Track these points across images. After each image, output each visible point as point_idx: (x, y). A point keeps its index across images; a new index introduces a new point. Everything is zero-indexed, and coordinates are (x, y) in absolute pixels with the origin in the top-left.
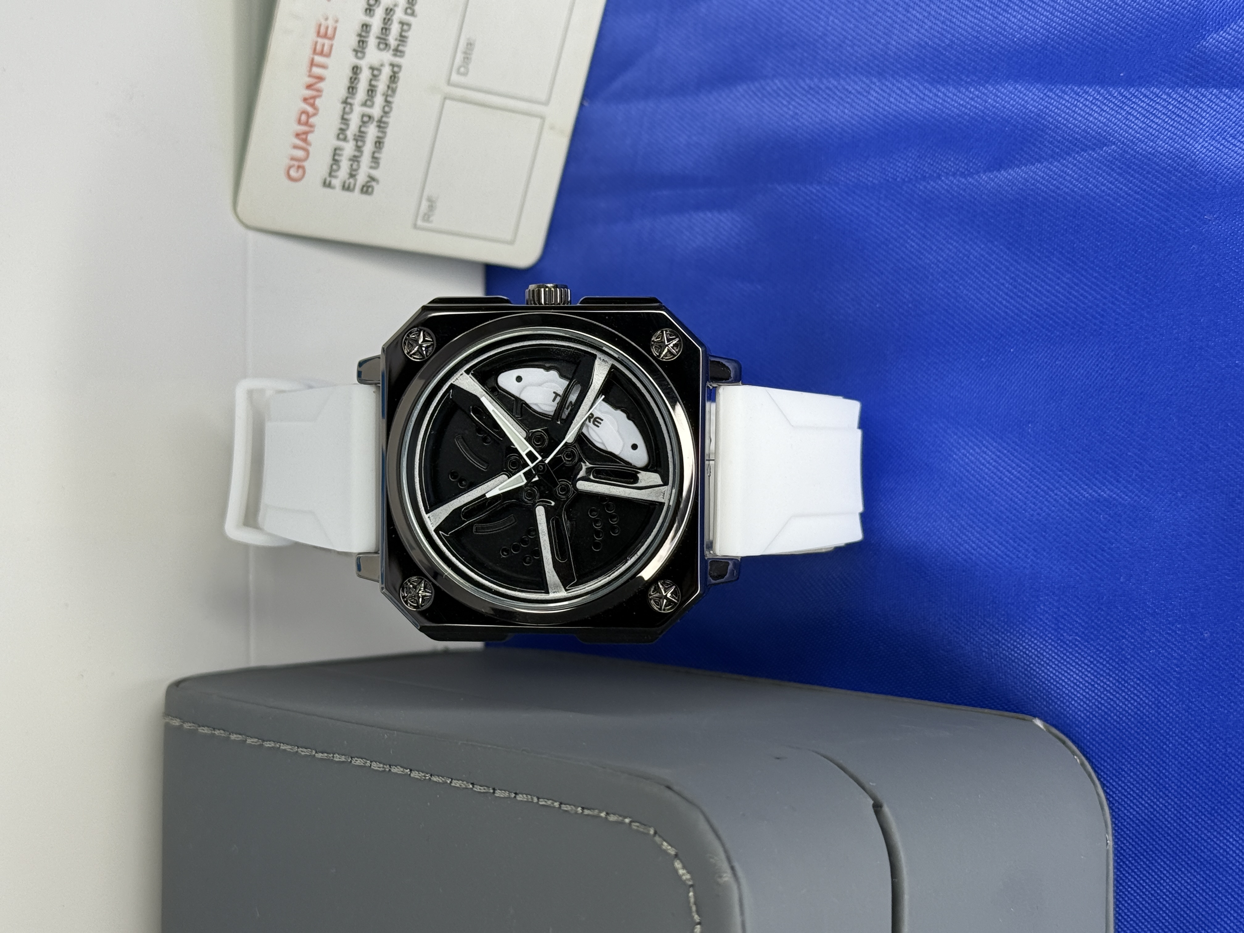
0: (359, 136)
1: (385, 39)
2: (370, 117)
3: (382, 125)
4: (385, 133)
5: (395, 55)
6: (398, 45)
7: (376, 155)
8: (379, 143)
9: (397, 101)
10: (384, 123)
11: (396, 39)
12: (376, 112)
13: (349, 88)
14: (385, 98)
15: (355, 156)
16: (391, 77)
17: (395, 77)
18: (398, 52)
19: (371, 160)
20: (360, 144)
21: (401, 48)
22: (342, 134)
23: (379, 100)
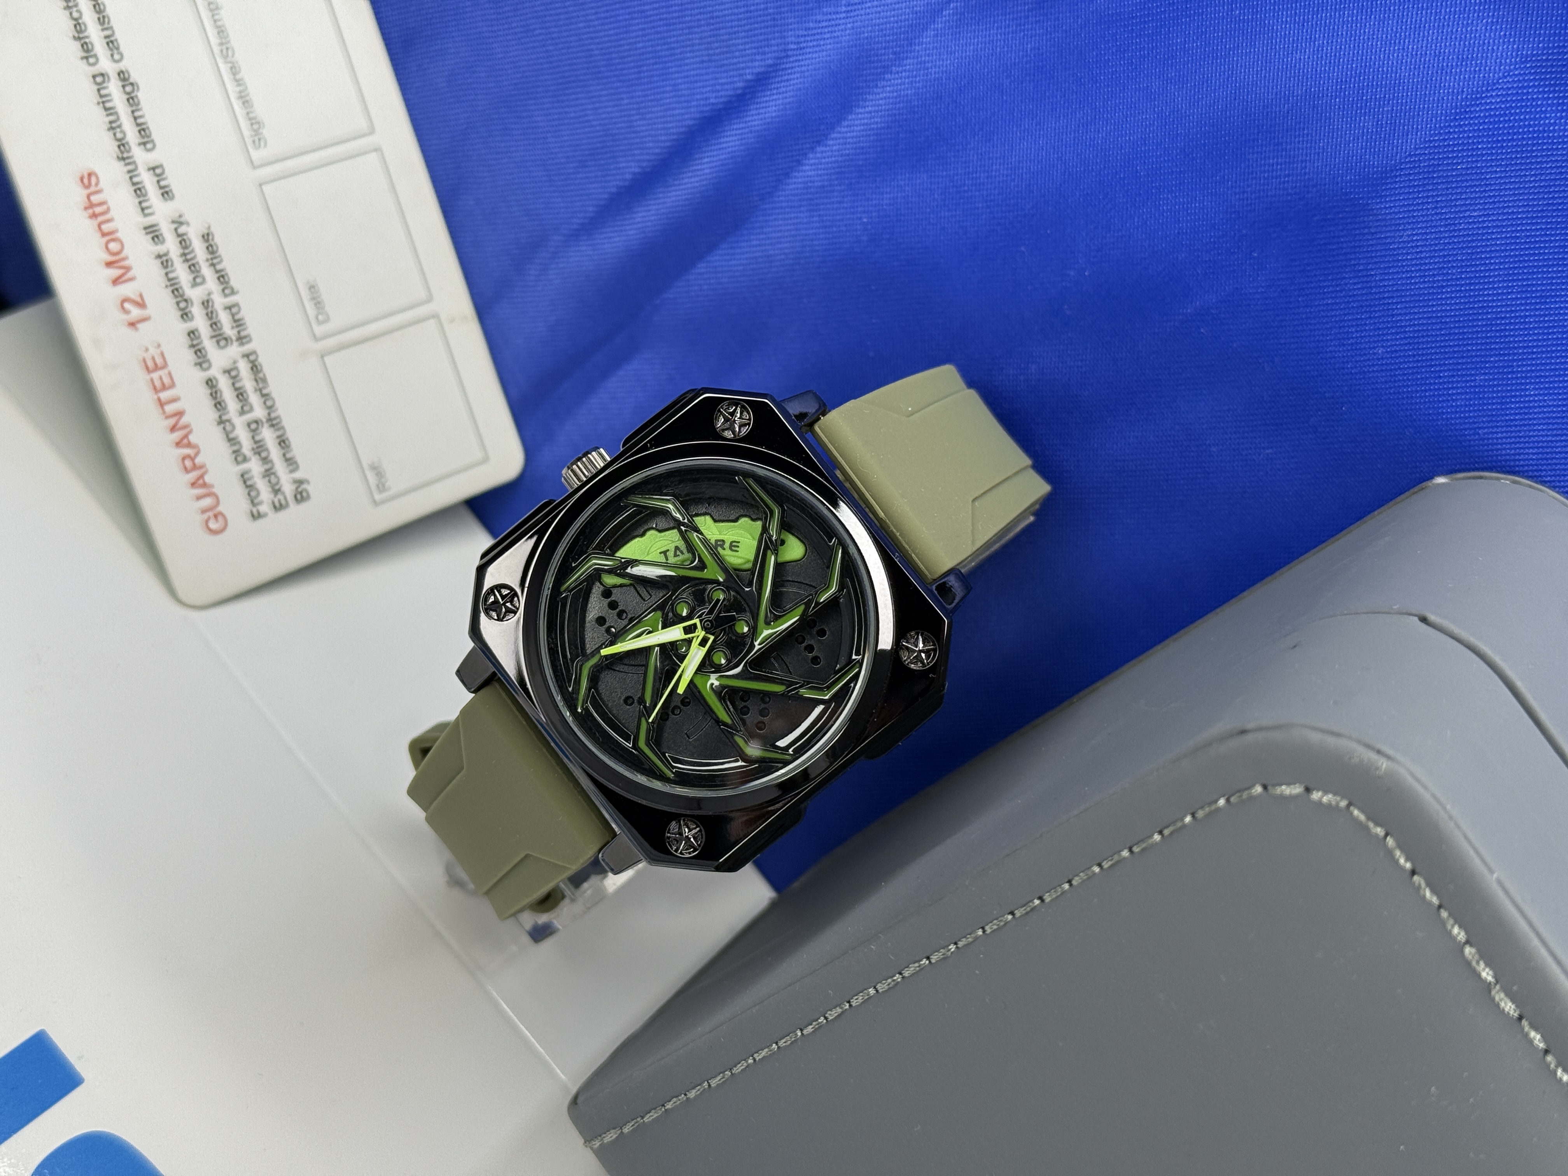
0: (258, 448)
1: (220, 335)
2: (256, 422)
3: (274, 422)
4: (283, 428)
5: (242, 344)
6: (239, 332)
7: (288, 456)
8: (283, 442)
9: (273, 388)
10: (275, 419)
11: (233, 328)
12: (259, 412)
13: (215, 405)
14: (258, 393)
15: (267, 471)
16: (252, 369)
17: (256, 366)
18: (242, 339)
19: (285, 464)
20: (264, 455)
21: (243, 334)
22: (238, 456)
23: (254, 399)
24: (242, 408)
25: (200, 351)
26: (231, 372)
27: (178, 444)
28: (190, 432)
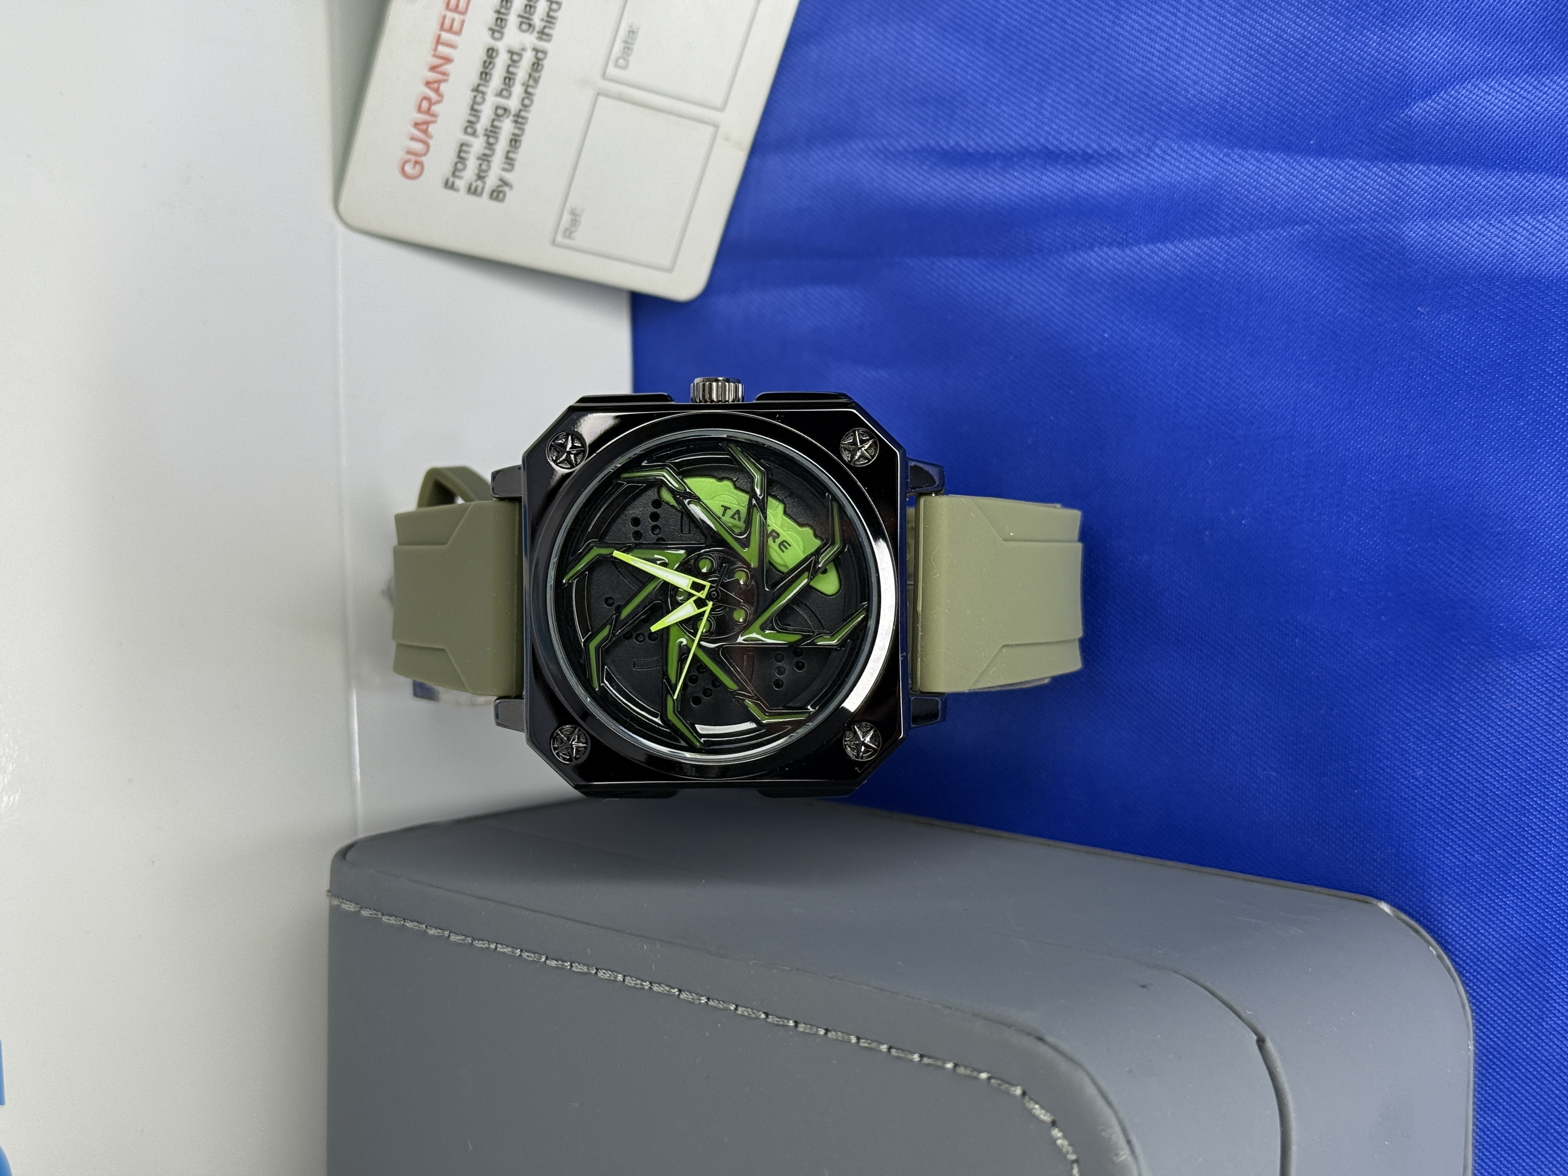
0: (491, 131)
1: (528, 18)
2: (505, 110)
3: (520, 120)
4: (523, 130)
5: (540, 39)
6: (545, 27)
7: (511, 155)
8: (515, 142)
9: (539, 92)
10: (523, 118)
11: (542, 20)
12: (513, 104)
13: (482, 73)
14: (524, 87)
15: (484, 155)
16: (534, 64)
17: (538, 64)
18: (543, 35)
19: (504, 160)
20: (492, 140)
21: (547, 31)
22: (470, 127)
23: (517, 90)
24: (502, 90)
25: (502, 20)
26: (514, 56)
27: (428, 84)
28: (445, 81)
